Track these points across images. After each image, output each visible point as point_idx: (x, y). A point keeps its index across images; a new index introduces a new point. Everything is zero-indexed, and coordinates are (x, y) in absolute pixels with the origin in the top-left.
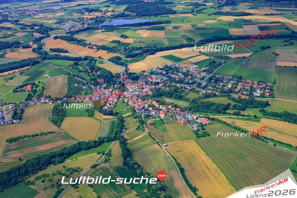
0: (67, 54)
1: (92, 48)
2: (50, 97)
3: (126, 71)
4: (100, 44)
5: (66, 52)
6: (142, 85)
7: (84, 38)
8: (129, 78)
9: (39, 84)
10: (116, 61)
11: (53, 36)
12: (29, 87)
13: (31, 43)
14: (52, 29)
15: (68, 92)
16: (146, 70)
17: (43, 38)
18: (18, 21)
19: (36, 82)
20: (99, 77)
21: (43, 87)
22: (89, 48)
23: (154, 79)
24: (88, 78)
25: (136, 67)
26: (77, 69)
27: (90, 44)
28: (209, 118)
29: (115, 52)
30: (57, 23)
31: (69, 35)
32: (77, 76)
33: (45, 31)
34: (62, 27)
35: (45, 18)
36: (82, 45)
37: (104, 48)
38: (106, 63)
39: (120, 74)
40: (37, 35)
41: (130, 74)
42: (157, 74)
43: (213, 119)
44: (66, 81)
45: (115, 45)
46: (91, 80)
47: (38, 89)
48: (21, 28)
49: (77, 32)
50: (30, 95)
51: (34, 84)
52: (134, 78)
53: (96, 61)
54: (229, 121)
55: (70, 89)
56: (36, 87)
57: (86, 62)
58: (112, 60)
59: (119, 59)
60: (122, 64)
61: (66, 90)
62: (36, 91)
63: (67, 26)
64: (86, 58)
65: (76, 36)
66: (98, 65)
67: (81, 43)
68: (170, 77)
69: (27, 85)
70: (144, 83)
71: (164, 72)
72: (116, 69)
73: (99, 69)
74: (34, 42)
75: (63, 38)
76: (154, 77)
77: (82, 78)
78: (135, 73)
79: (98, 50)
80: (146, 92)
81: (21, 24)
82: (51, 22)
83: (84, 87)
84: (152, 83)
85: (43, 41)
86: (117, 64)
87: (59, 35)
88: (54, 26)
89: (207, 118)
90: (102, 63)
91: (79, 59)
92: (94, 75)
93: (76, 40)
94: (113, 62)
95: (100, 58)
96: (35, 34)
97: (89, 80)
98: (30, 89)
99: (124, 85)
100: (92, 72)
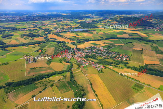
2: (47, 55)
3: (76, 47)
4: (68, 37)
5: (56, 39)
6: (82, 53)
7: (63, 35)
11: (52, 33)
14: (52, 31)
16: (84, 48)
18: (40, 27)
19: (43, 49)
20: (66, 49)
21: (45, 51)
22: (64, 38)
23: (86, 51)
25: (80, 46)
26: (59, 45)
29: (74, 40)
31: (57, 33)
32: (58, 48)
33: (49, 31)
34: (56, 30)
35: (50, 27)
36: (62, 37)
37: (69, 39)
38: (69, 44)
39: (74, 48)
41: (78, 49)
42: (88, 49)
43: (106, 67)
44: (54, 50)
45: (74, 38)
46: (63, 50)
47: (43, 52)
49: (61, 32)
50: (40, 53)
52: (79, 50)
53: (66, 43)
55: (55, 52)
57: (62, 43)
58: (71, 43)
59: (74, 43)
60: (75, 45)
61: (53, 53)
65: (60, 34)
68: (92, 51)
70: (82, 52)
71: (90, 49)
73: (67, 46)
74: (45, 35)
76: (86, 50)
77: (60, 49)
78: (79, 48)
79: (67, 39)
80: (83, 55)
81: (41, 29)
82: (52, 28)
83: (60, 52)
85: (48, 35)
86: (73, 45)
87: (54, 33)
88: (53, 30)
91: (60, 42)
92: (64, 48)
93: (60, 35)
94: (72, 44)
96: (45, 32)
98: (41, 51)
99: (75, 52)
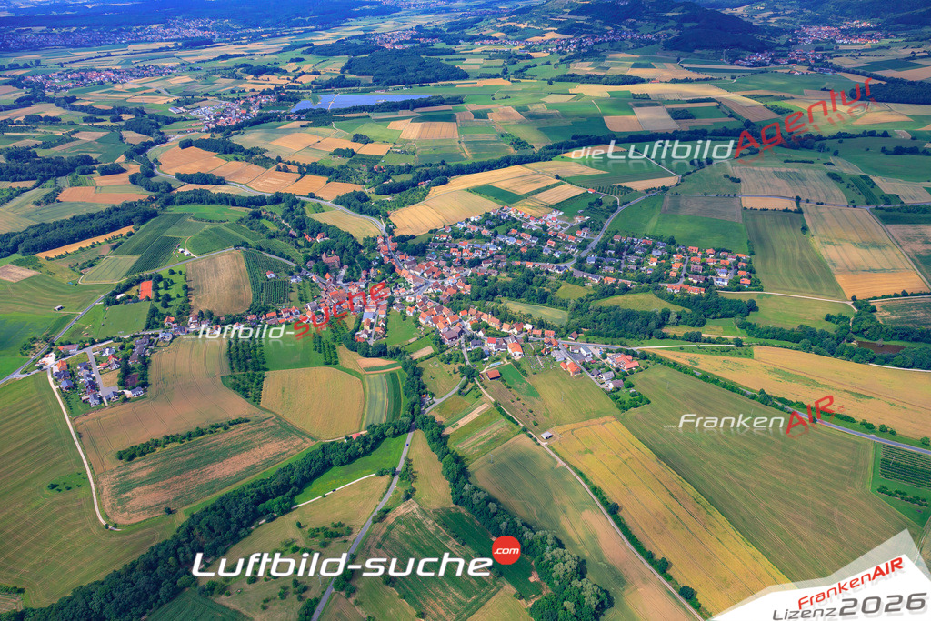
0: (223, 189)
1: (286, 170)
2: (210, 314)
3: (391, 232)
4: (307, 159)
5: (220, 182)
6: (438, 266)
7: (261, 145)
8: (400, 249)
9: (173, 277)
10: (357, 203)
11: (175, 139)
12: (146, 288)
13: (121, 159)
14: (169, 121)
15: (256, 298)
16: (440, 227)
17: (152, 144)
18: (74, 99)
19: (164, 272)
20: (326, 249)
21: (186, 287)
22: (279, 169)
23: (465, 251)
24: (299, 255)
25: (415, 219)
26: (264, 229)
27: (279, 160)
28: (634, 355)
29: (348, 180)
30: (178, 104)
31: (218, 136)
32: (269, 251)
33: (153, 125)
34: (194, 114)
35: (144, 91)
36: (258, 163)
37: (315, 169)
38: (330, 209)
39: (375, 239)
40: (134, 138)
41: (403, 239)
42: (470, 237)
43: (645, 357)
44: (243, 266)
45: (343, 161)
46: (307, 259)
47: (172, 293)
48: (85, 120)
49: (239, 128)
51: (160, 278)
52: (416, 249)
53: (303, 204)
54: (682, 359)
55: (259, 288)
56: (166, 287)
57: (279, 210)
58: (340, 201)
59: (362, 198)
60: (374, 213)
61: (248, 293)
62: (168, 298)
63: (207, 110)
64: (277, 199)
65: (237, 139)
66: (312, 215)
67: (255, 156)
68: (504, 245)
69: (139, 281)
70: (443, 263)
71: (486, 233)
72: (362, 227)
73: (320, 228)
74: (130, 157)
75: (203, 145)
76: (464, 244)
77: (281, 255)
78: (413, 237)
79: (303, 174)
80: (455, 286)
81: (82, 109)
82: (161, 100)
83: (293, 281)
84: (462, 262)
85: (152, 153)
86: (361, 211)
87: (195, 136)
88: (174, 112)
89: (627, 353)
90: (319, 209)
91: (261, 201)
92: (309, 245)
93: (240, 149)
94: (349, 206)
95: (312, 196)
96: (125, 134)
97: (301, 260)
98: (152, 295)
99: (393, 270)
100: (301, 235)
